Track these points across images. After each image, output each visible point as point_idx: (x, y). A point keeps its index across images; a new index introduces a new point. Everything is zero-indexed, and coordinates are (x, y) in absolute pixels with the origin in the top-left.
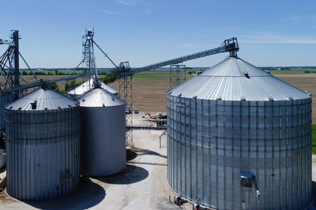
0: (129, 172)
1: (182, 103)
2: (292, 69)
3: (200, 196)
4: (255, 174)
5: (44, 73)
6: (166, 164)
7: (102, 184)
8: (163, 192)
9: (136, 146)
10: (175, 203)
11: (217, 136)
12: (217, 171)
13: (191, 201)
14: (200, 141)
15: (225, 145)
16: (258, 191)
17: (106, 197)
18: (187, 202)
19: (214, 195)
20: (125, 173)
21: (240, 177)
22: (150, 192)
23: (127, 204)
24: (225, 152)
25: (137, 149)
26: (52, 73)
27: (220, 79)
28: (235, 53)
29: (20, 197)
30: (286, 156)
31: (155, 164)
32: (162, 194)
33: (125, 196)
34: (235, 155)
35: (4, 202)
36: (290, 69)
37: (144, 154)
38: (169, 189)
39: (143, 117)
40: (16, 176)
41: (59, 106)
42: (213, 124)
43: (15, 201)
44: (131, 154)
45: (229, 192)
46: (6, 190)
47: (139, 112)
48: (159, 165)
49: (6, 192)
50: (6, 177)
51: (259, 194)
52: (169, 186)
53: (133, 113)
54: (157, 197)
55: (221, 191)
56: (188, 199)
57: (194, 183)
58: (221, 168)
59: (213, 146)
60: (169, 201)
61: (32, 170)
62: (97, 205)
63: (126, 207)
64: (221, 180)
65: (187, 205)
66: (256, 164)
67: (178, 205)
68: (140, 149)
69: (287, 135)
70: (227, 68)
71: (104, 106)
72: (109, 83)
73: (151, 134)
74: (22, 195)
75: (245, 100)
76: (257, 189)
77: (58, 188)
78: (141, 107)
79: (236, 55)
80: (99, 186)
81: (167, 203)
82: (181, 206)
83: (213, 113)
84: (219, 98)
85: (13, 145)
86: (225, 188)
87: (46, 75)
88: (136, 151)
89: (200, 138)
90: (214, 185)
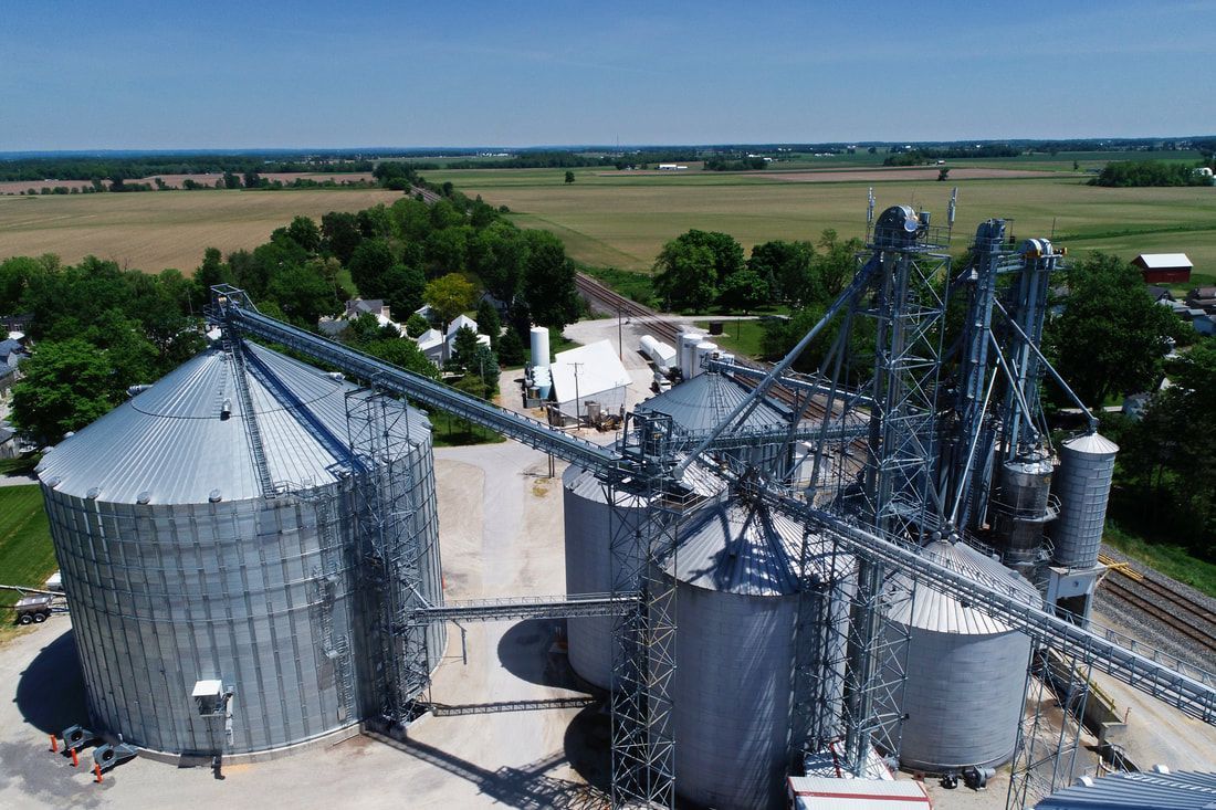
44: (587, 758)
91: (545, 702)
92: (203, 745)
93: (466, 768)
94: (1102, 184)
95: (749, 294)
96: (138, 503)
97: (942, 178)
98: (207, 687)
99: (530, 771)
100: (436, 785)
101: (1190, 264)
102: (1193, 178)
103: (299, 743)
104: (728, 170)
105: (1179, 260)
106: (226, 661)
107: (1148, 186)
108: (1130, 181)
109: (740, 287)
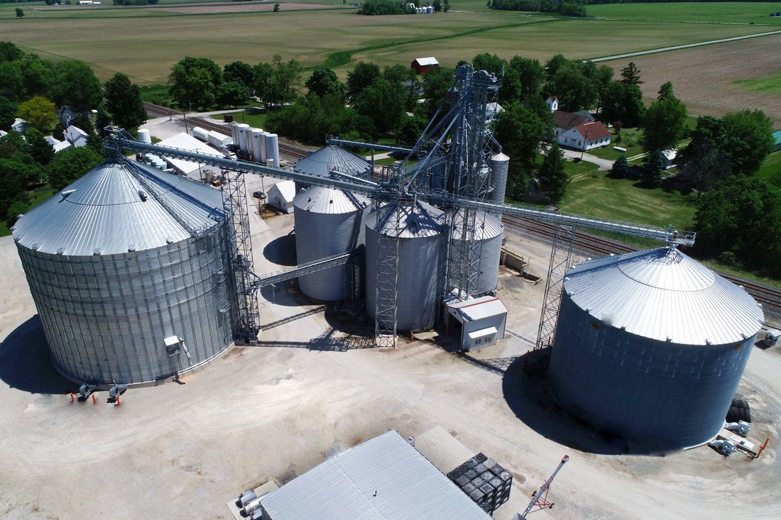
91: (306, 313)
92: (166, 371)
93: (298, 344)
94: (365, 14)
95: (237, 96)
96: (94, 254)
97: (276, 10)
98: (171, 340)
99: (324, 337)
100: (291, 356)
101: (437, 63)
102: (407, 10)
103: (211, 359)
104: (132, 4)
105: (431, 61)
106: (178, 325)
107: (387, 14)
108: (378, 11)
109: (231, 92)
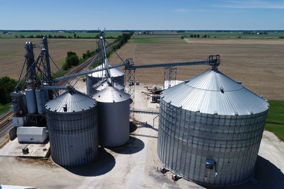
0: (131, 143)
1: (171, 109)
2: (269, 33)
3: (178, 169)
4: (216, 161)
5: (65, 37)
6: (157, 136)
7: (113, 154)
8: (153, 162)
9: (137, 119)
10: (161, 171)
11: (193, 135)
12: (191, 157)
13: (172, 171)
14: (181, 136)
15: (198, 141)
16: (216, 173)
17: (116, 165)
18: (169, 171)
19: (187, 170)
20: (128, 144)
21: (206, 163)
22: (144, 162)
23: (130, 171)
24: (198, 146)
25: (137, 121)
26: (71, 37)
27: (201, 91)
28: (217, 68)
29: (61, 164)
30: (240, 151)
31: (149, 137)
32: (153, 164)
33: (129, 165)
34: (204, 149)
35: (51, 167)
36: (268, 34)
37: (142, 127)
38: (157, 159)
39: (142, 92)
40: (57, 152)
41: (83, 109)
42: (192, 127)
43: (58, 167)
44: (133, 127)
45: (197, 170)
46: (51, 157)
47: (140, 84)
48: (152, 137)
49: (51, 159)
50: (50, 147)
51: (217, 175)
52: (158, 157)
53: (135, 84)
54: (149, 166)
55: (192, 169)
56: (170, 169)
57: (174, 161)
58: (194, 156)
59: (190, 141)
60: (157, 170)
61: (67, 149)
62: (110, 171)
63: (129, 174)
64: (193, 162)
65: (169, 173)
66: (218, 156)
67: (163, 173)
68: (139, 122)
69: (244, 137)
70: (208, 82)
71: (114, 102)
72: (117, 49)
73: (148, 107)
74: (62, 164)
75: (217, 114)
76: (216, 171)
77: (84, 159)
78: (141, 78)
79: (217, 69)
80: (111, 155)
81: (156, 171)
82: (165, 174)
83: (192, 120)
84: (198, 110)
85: (53, 133)
86: (195, 167)
87: (67, 38)
88: (136, 124)
89: (182, 135)
90: (188, 164)
